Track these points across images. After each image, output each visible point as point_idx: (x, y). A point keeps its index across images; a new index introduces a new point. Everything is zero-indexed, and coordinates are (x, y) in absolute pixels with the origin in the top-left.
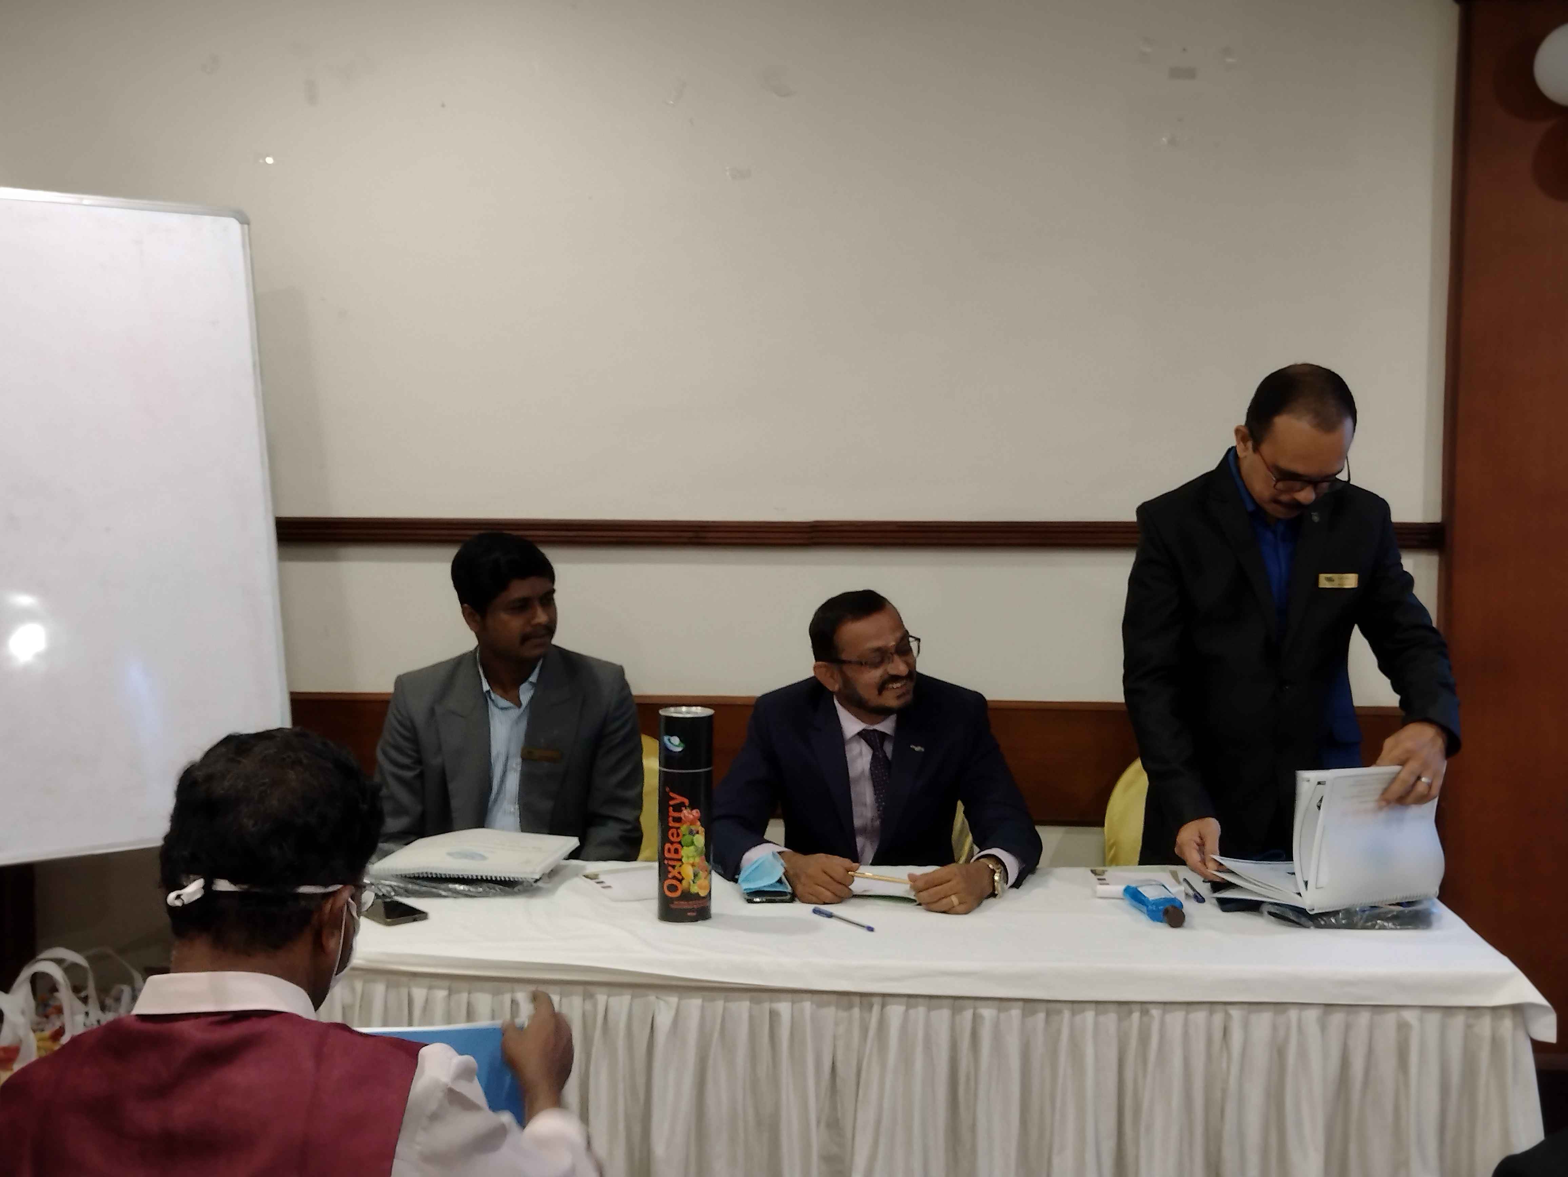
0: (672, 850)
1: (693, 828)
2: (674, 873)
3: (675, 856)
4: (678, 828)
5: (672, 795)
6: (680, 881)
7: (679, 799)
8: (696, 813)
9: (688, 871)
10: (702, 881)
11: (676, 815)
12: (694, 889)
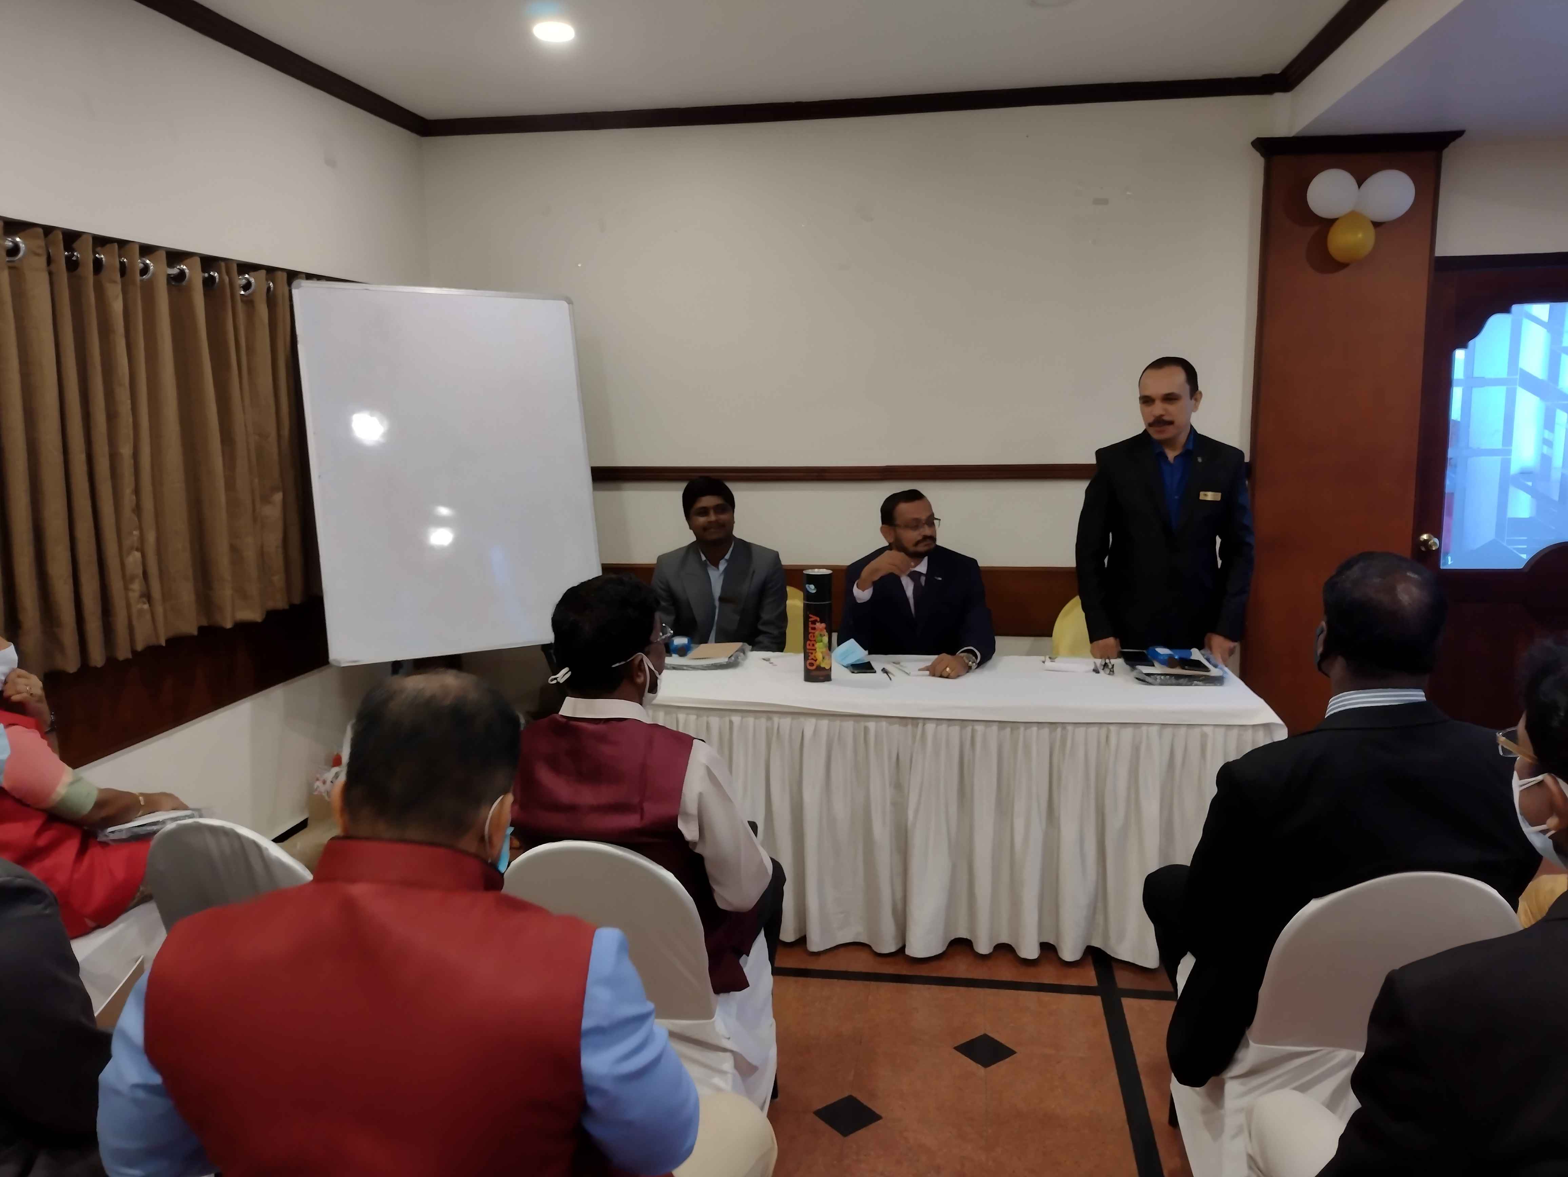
0: (811, 645)
1: (822, 633)
2: (812, 656)
3: (813, 648)
4: (814, 633)
5: (810, 615)
6: (816, 661)
7: (814, 618)
8: (823, 625)
9: (819, 656)
10: (826, 661)
11: (813, 626)
12: (823, 665)
